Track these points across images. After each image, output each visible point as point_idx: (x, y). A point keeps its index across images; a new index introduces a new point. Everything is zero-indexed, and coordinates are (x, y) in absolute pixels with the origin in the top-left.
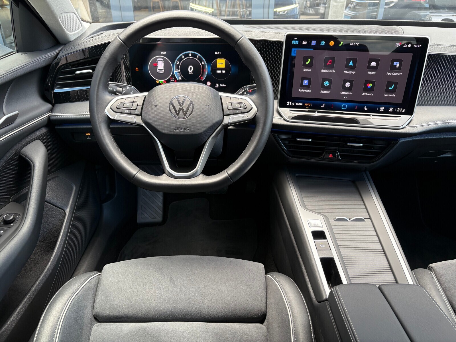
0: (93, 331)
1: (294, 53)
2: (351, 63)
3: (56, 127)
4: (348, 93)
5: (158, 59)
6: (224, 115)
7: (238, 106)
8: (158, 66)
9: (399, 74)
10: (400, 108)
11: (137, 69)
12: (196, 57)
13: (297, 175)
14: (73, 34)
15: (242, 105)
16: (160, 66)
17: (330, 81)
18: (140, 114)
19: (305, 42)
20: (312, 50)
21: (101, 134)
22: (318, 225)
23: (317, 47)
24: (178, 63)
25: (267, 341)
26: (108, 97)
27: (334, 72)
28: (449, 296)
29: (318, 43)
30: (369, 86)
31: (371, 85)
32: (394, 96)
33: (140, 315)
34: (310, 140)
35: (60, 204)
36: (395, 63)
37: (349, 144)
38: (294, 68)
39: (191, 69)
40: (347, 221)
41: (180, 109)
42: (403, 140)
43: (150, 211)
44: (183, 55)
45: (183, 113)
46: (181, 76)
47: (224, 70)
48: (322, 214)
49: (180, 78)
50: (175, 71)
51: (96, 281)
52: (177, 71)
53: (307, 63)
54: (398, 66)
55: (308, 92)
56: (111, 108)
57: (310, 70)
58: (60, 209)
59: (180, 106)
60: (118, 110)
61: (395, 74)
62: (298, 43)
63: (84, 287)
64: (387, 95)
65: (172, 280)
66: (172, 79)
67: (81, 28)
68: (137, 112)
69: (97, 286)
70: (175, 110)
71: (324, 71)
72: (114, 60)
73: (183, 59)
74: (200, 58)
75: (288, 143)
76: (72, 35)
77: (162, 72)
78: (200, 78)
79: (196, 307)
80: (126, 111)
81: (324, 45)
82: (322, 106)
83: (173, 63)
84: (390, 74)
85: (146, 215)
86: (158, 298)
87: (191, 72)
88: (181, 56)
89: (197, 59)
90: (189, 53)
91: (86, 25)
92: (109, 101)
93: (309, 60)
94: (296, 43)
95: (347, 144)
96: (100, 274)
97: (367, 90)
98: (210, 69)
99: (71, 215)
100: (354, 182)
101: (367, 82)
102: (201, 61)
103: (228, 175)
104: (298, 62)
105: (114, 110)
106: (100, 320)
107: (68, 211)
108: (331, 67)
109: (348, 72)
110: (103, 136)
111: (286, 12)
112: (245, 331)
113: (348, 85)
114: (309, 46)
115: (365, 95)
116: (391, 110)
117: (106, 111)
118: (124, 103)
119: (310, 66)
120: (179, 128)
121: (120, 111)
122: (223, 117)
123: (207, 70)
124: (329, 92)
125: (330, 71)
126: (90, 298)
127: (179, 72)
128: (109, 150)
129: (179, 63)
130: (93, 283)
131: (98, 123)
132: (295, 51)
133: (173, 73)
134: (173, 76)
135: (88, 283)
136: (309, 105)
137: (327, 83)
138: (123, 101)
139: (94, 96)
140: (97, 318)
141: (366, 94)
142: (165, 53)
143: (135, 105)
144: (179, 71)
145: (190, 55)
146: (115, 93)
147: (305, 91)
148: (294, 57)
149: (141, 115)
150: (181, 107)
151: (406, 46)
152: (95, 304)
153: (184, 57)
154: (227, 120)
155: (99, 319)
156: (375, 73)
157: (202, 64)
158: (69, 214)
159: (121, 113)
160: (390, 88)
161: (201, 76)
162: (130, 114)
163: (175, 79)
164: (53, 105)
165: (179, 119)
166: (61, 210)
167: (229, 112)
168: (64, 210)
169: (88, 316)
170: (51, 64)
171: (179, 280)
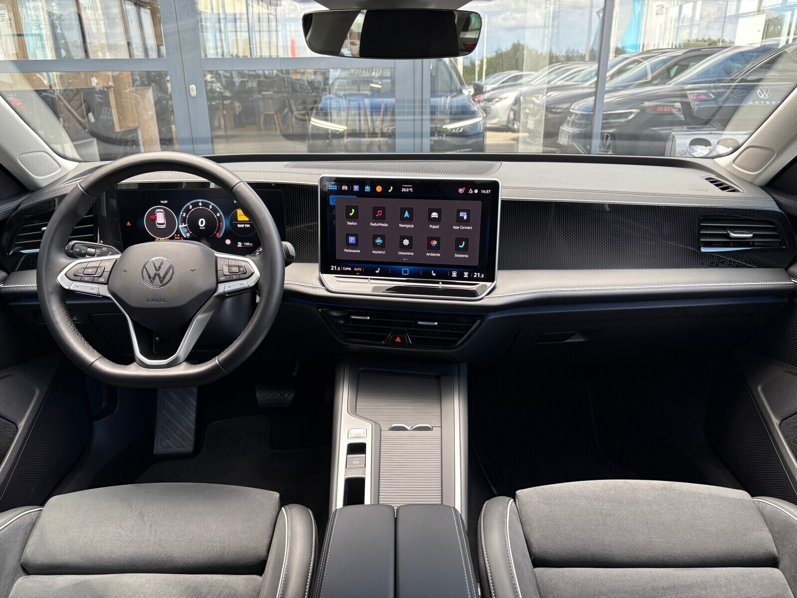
0: (15, 585)
1: (333, 202)
2: (407, 214)
3: (10, 304)
4: (408, 254)
5: (157, 210)
6: (218, 282)
7: (235, 269)
8: (157, 219)
9: (468, 228)
10: (477, 273)
11: (129, 224)
12: (208, 208)
13: (361, 369)
14: (45, 179)
15: (242, 269)
16: (161, 218)
17: (383, 237)
18: (106, 282)
19: (345, 188)
20: (355, 197)
21: (49, 309)
22: (360, 436)
23: (361, 194)
24: (184, 216)
25: (258, 597)
26: (63, 260)
27: (387, 225)
28: (528, 532)
29: (362, 188)
30: (434, 243)
31: (435, 243)
32: (467, 256)
33: (86, 564)
34: (368, 318)
35: (10, 415)
36: (461, 214)
37: (420, 323)
38: (334, 222)
39: (202, 222)
40: (406, 430)
41: (156, 275)
42: (492, 316)
43: (175, 435)
44: (190, 204)
45: (160, 280)
46: (189, 232)
47: (248, 224)
48: (370, 420)
49: (188, 235)
50: (180, 226)
51: (34, 518)
52: (184, 225)
53: (351, 214)
54: (465, 217)
55: (357, 252)
56: (65, 275)
57: (355, 224)
58: (9, 423)
59: (156, 270)
60: (75, 277)
61: (463, 228)
62: (336, 189)
63: (12, 524)
64: (458, 256)
65: (142, 516)
66: (177, 236)
67: (60, 170)
68: (102, 280)
69: (33, 525)
70: (149, 277)
71: (373, 225)
72: (72, 213)
73: (191, 209)
74: (213, 208)
75: (344, 323)
76: (42, 179)
77: (163, 227)
78: (216, 234)
79: (168, 552)
80: (86, 279)
81: (369, 191)
82: (377, 272)
83: (178, 215)
84: (457, 228)
85: (168, 441)
86: (115, 539)
87: (203, 227)
88: (189, 206)
89: (210, 209)
90: (199, 202)
91: (70, 166)
92: (64, 265)
93: (353, 210)
94: (334, 189)
95: (417, 323)
96: (41, 510)
97: (431, 249)
98: (228, 223)
99: (26, 431)
100: (438, 378)
101: (430, 239)
102: (216, 212)
103: (218, 362)
104: (339, 213)
105: (70, 278)
106: (29, 572)
107: (22, 425)
108: (382, 219)
109: (405, 226)
110: (52, 312)
111: (462, 129)
112: (230, 584)
113: (406, 242)
114: (350, 192)
115: (430, 256)
116: (466, 275)
117: (59, 278)
118: (85, 268)
119: (355, 218)
120: (153, 300)
121: (79, 278)
122: (217, 284)
123: (225, 224)
124: (383, 252)
125: (383, 225)
126: (20, 538)
127: (186, 227)
128: (59, 330)
129: (186, 215)
130: (28, 520)
131: (46, 295)
132: (333, 198)
133: (178, 228)
134: (178, 232)
135: (19, 519)
136: (360, 269)
137: (379, 241)
138: (84, 265)
139: (42, 261)
140: (26, 568)
141: (432, 255)
142: (166, 202)
143: (100, 271)
144: (185, 225)
145: (200, 204)
146: (73, 255)
147: (353, 251)
148: (334, 207)
149: (107, 284)
150: (157, 272)
151: (472, 192)
152: (26, 548)
153: (193, 208)
154: (223, 288)
155: (28, 569)
156: (438, 227)
157: (217, 216)
158: (23, 430)
159: (80, 281)
160: (460, 246)
161: (217, 232)
162: (93, 282)
163: (181, 236)
164: (9, 273)
165: (153, 287)
166: (11, 423)
167: (224, 278)
168: (16, 425)
169: (12, 561)
170: (8, 218)
171: (151, 515)
